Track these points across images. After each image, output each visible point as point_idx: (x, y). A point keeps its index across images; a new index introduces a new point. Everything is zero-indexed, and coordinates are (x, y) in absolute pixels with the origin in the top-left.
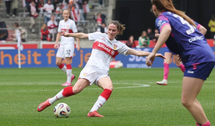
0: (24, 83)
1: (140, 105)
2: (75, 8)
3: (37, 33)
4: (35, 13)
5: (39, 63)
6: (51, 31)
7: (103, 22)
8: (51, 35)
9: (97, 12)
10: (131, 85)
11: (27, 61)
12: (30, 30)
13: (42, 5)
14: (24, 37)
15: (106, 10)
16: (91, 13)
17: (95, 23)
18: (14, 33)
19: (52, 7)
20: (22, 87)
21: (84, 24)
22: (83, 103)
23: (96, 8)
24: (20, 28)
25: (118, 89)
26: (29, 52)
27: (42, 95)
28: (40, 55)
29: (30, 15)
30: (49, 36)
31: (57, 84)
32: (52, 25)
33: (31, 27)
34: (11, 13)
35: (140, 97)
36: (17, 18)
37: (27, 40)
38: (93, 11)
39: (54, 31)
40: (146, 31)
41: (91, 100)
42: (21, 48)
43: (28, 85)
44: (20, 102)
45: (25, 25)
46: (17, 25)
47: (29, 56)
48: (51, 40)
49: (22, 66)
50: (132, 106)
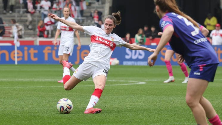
0: (20, 80)
1: (136, 102)
2: (72, 5)
3: (33, 29)
4: (32, 10)
5: (36, 59)
6: (48, 28)
7: (100, 19)
8: (48, 31)
9: (94, 10)
10: (127, 83)
11: (23, 57)
12: (26, 27)
13: (39, 1)
14: (21, 33)
15: (103, 8)
16: (88, 10)
17: (92, 20)
18: (11, 29)
19: (49, 3)
20: (18, 83)
21: (81, 22)
22: (80, 99)
23: (93, 5)
24: (17, 24)
25: (114, 86)
26: (26, 48)
27: (39, 91)
28: (36, 51)
29: (28, 12)
30: (46, 33)
31: (53, 80)
32: (48, 22)
33: (28, 23)
34: (8, 10)
35: (136, 94)
36: (14, 14)
37: (23, 36)
38: (90, 9)
39: (50, 27)
40: (143, 28)
41: (87, 97)
42: (17, 44)
43: (24, 81)
44: (16, 98)
45: (22, 22)
46: (14, 22)
47: (26, 52)
48: (47, 37)
49: (18, 62)
50: (128, 104)
